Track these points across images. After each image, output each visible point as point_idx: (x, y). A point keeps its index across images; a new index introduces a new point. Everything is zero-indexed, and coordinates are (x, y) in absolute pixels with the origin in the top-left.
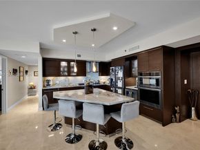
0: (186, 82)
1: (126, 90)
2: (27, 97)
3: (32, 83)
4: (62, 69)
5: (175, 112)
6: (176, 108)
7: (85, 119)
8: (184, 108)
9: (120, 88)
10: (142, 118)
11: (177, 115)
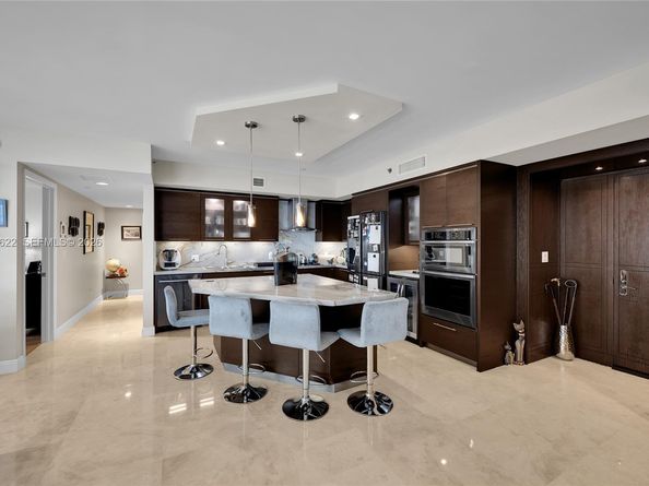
0: (545, 257)
1: (390, 280)
2: (101, 302)
3: (115, 262)
4: (208, 220)
5: (514, 336)
6: (517, 327)
7: (274, 340)
8: (542, 329)
9: (372, 275)
10: (429, 355)
11: (518, 343)
